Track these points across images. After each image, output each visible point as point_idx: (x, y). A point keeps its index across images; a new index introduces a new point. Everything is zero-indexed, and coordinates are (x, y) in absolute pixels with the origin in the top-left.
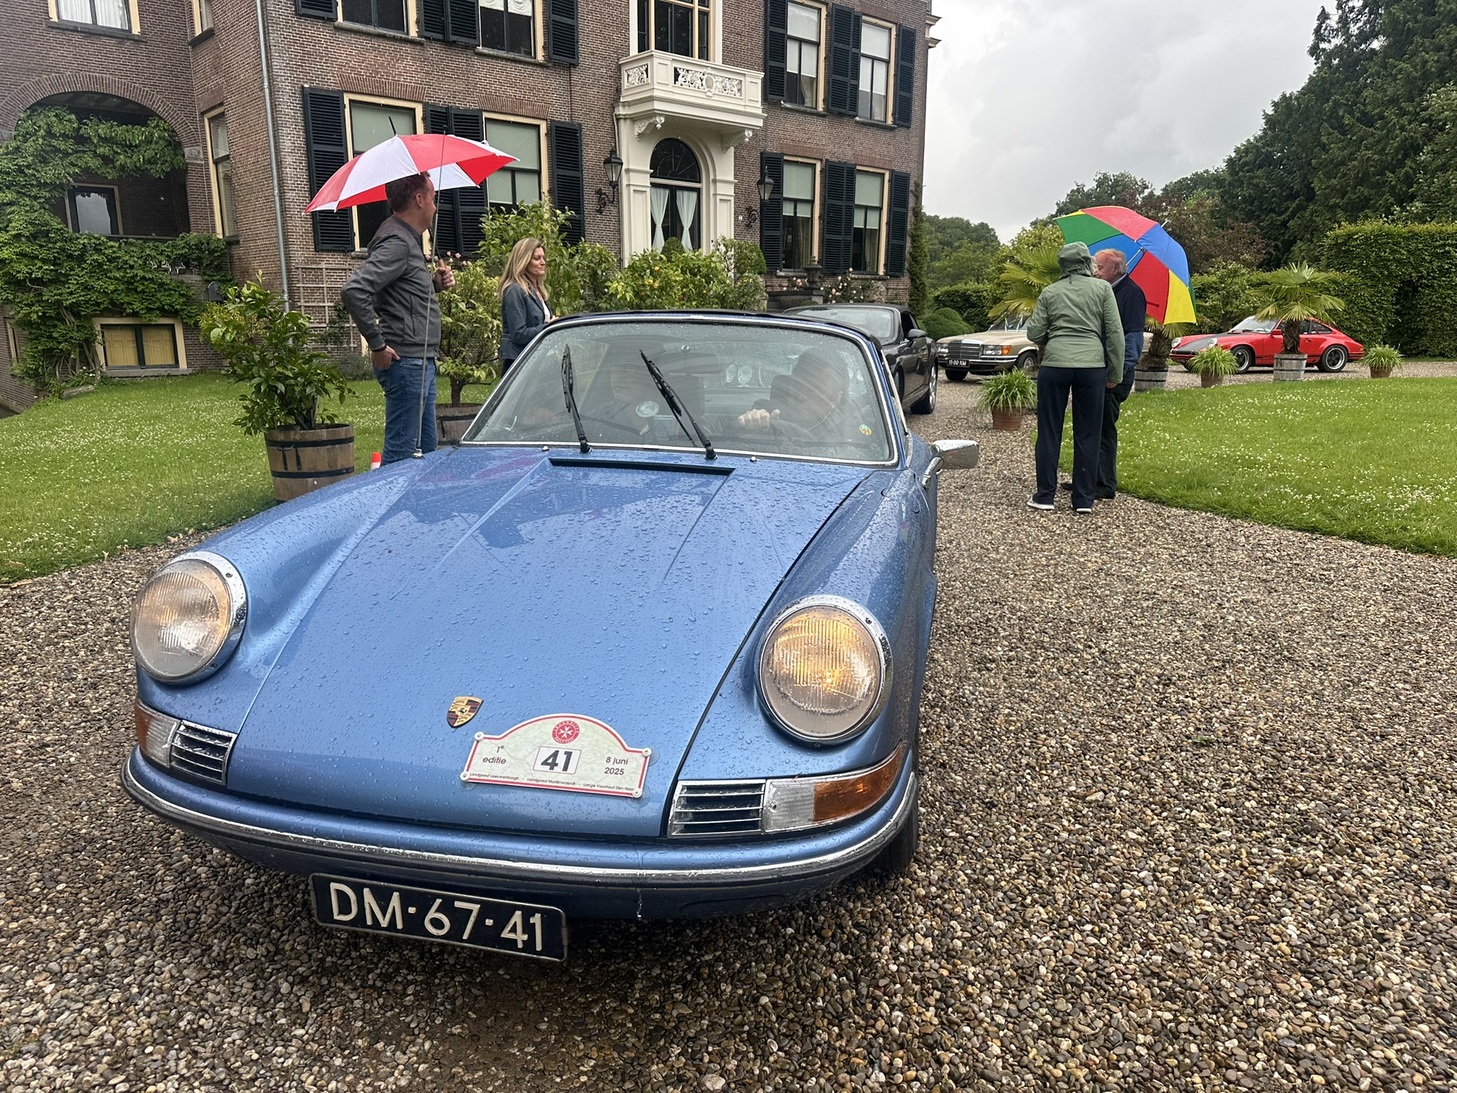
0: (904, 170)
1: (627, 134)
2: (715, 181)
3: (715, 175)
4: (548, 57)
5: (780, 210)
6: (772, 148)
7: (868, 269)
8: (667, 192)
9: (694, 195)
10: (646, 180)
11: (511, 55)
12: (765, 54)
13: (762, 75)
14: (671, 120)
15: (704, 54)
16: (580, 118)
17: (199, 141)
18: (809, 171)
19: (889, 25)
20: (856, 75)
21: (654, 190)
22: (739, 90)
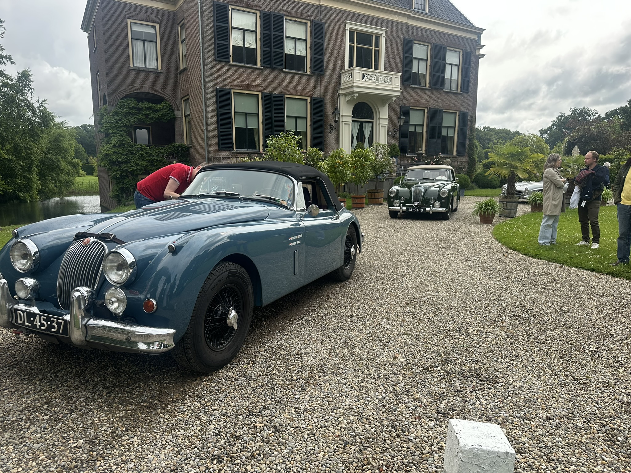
0: (465, 111)
1: (343, 102)
2: (379, 119)
3: (380, 116)
4: (311, 72)
5: (408, 129)
6: (405, 104)
7: (449, 153)
8: (359, 124)
9: (371, 124)
10: (350, 119)
11: (297, 72)
12: (403, 66)
13: (401, 74)
14: (361, 94)
15: (377, 67)
16: (323, 96)
17: (180, 109)
18: (422, 113)
19: (460, 50)
20: (444, 72)
21: (353, 123)
22: (390, 81)
